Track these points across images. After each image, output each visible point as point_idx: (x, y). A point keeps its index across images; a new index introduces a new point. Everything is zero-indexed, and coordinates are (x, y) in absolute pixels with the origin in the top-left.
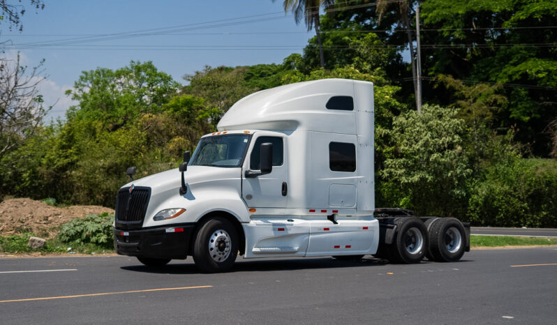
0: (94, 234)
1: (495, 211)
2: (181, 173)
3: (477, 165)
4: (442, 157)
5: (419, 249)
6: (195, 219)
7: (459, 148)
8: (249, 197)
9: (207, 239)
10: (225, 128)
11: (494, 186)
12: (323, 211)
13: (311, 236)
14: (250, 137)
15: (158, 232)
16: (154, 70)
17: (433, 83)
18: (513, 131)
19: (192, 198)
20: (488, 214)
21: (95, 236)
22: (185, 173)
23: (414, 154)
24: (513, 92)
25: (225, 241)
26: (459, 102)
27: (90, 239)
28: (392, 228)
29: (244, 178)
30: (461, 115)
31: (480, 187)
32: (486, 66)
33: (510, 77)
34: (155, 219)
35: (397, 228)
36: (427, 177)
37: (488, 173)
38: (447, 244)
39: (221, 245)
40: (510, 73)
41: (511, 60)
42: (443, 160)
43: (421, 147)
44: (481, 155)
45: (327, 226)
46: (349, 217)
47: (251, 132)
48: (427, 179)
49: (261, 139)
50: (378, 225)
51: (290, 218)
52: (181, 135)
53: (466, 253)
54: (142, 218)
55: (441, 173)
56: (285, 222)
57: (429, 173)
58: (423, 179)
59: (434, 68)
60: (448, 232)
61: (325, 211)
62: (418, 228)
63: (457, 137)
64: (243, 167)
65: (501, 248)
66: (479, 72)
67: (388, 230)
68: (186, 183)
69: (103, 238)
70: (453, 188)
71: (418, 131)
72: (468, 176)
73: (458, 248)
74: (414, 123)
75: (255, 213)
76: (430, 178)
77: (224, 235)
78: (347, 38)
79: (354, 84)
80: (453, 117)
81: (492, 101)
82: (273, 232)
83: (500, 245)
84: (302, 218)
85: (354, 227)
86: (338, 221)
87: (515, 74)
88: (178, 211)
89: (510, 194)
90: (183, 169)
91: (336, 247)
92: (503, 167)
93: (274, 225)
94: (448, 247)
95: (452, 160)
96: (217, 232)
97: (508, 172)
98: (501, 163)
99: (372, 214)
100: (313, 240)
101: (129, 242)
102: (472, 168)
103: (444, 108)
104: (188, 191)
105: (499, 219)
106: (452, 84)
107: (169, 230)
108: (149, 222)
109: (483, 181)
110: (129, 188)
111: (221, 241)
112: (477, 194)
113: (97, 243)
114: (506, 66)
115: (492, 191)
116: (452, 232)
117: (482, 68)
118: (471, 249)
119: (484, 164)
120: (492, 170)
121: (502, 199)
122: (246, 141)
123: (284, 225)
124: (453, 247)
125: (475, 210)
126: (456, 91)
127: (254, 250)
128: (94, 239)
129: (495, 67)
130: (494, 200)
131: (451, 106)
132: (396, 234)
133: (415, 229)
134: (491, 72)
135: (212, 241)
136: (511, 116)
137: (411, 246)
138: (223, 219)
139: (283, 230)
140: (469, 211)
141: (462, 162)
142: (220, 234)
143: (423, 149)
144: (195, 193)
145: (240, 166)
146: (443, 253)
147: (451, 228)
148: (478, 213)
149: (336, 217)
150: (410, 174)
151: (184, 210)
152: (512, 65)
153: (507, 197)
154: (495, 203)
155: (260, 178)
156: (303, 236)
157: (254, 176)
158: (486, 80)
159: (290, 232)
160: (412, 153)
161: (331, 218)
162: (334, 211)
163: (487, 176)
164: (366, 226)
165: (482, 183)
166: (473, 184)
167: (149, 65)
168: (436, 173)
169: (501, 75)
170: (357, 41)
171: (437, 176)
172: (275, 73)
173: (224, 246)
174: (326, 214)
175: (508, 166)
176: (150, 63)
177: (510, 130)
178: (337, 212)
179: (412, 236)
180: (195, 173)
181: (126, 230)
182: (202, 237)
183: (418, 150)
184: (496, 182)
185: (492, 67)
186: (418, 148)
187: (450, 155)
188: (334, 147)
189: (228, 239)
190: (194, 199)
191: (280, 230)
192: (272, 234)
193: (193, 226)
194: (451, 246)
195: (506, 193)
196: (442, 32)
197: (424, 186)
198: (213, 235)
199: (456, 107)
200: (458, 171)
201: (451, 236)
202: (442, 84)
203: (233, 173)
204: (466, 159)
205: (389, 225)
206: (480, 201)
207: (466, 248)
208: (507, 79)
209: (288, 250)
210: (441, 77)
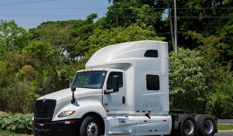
0: (8, 125)
1: (221, 110)
2: (72, 92)
3: (210, 83)
4: (191, 79)
5: (192, 131)
6: (80, 117)
7: (200, 73)
8: (106, 104)
9: (86, 127)
10: (91, 67)
11: (221, 96)
12: (143, 112)
13: (138, 125)
14: (106, 72)
15: (60, 124)
16: (16, 26)
17: (185, 36)
18: (231, 64)
19: (78, 105)
20: (217, 112)
21: (9, 126)
22: (74, 92)
23: (174, 77)
24: (229, 41)
25: (95, 128)
26: (200, 47)
27: (6, 128)
28: (178, 120)
29: (104, 95)
30: (201, 55)
31: (212, 96)
32: (214, 25)
33: (228, 31)
34: (59, 116)
35: (180, 120)
36: (182, 90)
37: (217, 88)
38: (206, 129)
39: (93, 130)
40: (227, 29)
41: (228, 22)
42: (192, 80)
43: (179, 73)
44: (213, 78)
45: (145, 120)
46: (156, 115)
47: (106, 69)
48: (182, 92)
49: (112, 74)
50: (171, 119)
51: (126, 115)
52: (29, 64)
53: (215, 134)
54: (52, 116)
55: (190, 88)
56: (124, 117)
57: (183, 88)
58: (180, 92)
59: (183, 26)
60: (206, 123)
61: (144, 112)
62: (191, 120)
63: (199, 68)
64: (103, 88)
65: (229, 131)
66: (210, 28)
67: (176, 121)
68: (74, 97)
69: (14, 128)
70: (197, 97)
71: (177, 64)
72: (206, 90)
73: (211, 130)
74: (174, 59)
75: (109, 113)
76: (184, 91)
77: (94, 125)
78: (132, 8)
79: (158, 43)
80: (197, 56)
81: (219, 47)
82: (119, 123)
83: (228, 130)
84: (133, 115)
85: (159, 120)
86: (151, 117)
87: (230, 30)
88: (71, 112)
89: (230, 100)
90: (74, 90)
91: (150, 131)
92: (225, 85)
93: (119, 119)
94: (206, 130)
95: (196, 80)
96: (91, 123)
97: (228, 87)
98: (224, 82)
99: (168, 113)
100: (139, 127)
101: (44, 129)
102: (208, 85)
103: (191, 50)
104: (75, 102)
105: (224, 115)
106: (196, 36)
107: (66, 122)
108: (55, 118)
109: (214, 93)
110: (43, 100)
111: (93, 128)
112: (211, 100)
113: (11, 130)
114: (226, 25)
115: (219, 98)
116: (208, 122)
117: (211, 26)
118: (218, 131)
119: (215, 83)
120: (219, 86)
121: (225, 103)
122: (104, 74)
123: (124, 119)
124: (209, 130)
125: (210, 109)
126: (198, 40)
127: (110, 132)
128: (8, 128)
129: (219, 25)
130: (221, 104)
131: (195, 49)
132: (180, 123)
133: (189, 121)
134: (216, 28)
135: (89, 128)
136: (228, 54)
137: (187, 130)
138: (94, 116)
139: (123, 122)
140: (206, 110)
141: (202, 82)
142: (92, 125)
143: (179, 74)
144: (79, 103)
145: (101, 88)
146: (204, 134)
147: (208, 120)
148: (211, 112)
149: (150, 115)
150: (172, 89)
151: (74, 112)
152: (228, 24)
153: (228, 102)
154: (221, 105)
155: (112, 94)
156: (133, 125)
157: (109, 93)
158: (214, 33)
159: (127, 123)
160: (173, 77)
161: (147, 115)
162: (149, 112)
163: (216, 90)
164: (165, 119)
165: (213, 94)
166: (209, 94)
167: (13, 23)
168: (187, 89)
169: (222, 30)
170: (138, 9)
171: (187, 90)
172: (81, 26)
173: (95, 131)
174: (144, 113)
175: (228, 84)
176: (13, 21)
177: (229, 63)
178: (150, 112)
179: (188, 125)
180: (80, 91)
181: (42, 123)
182: (84, 126)
183: (177, 75)
184: (221, 93)
185: (217, 26)
186: (177, 74)
187: (195, 78)
188: (149, 77)
189: (96, 127)
190: (79, 106)
191: (122, 122)
192: (118, 124)
193: (79, 120)
194: (207, 130)
195: (228, 100)
196: (188, 5)
197: (181, 96)
198: (89, 125)
199: (198, 50)
200: (200, 87)
201: (208, 124)
202: (190, 37)
203: (98, 92)
204: (204, 80)
205: (176, 119)
206: (213, 104)
207: (215, 131)
208: (226, 33)
209: (126, 133)
210: (189, 32)
